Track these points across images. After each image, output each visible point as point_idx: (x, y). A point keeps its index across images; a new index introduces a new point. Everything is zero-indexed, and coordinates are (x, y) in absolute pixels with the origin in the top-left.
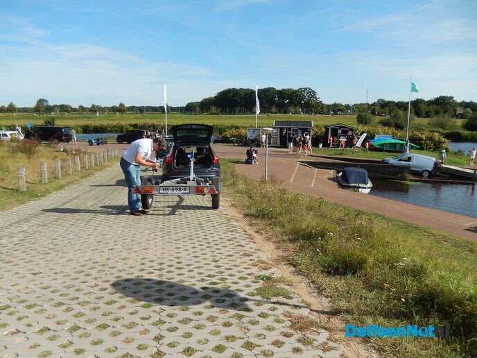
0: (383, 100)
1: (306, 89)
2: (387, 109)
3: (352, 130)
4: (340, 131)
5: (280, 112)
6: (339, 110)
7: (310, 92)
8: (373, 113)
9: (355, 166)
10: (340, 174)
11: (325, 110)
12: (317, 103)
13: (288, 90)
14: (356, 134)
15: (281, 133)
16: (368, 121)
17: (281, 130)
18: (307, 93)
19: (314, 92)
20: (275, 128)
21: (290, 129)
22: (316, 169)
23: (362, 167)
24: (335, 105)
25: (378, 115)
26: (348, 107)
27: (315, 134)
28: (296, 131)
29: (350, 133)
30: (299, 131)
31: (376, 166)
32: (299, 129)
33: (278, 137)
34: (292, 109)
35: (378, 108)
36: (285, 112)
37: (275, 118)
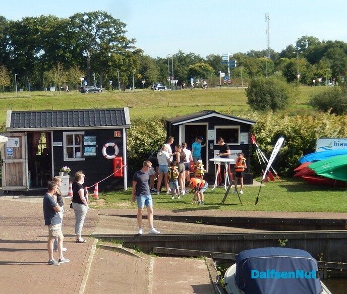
0: (311, 41)
1: (95, 15)
2: (326, 65)
3: (246, 128)
4: (211, 135)
5: (22, 86)
6: (193, 73)
7: (107, 25)
8: (290, 76)
9: (273, 242)
10: (232, 271)
11: (154, 74)
12: (128, 56)
13: (42, 21)
14: (261, 141)
15: (32, 148)
16: (278, 101)
17: (32, 138)
18: (99, 27)
19: (118, 25)
20: (11, 134)
21: (58, 136)
22: (153, 260)
23: (294, 243)
24: (181, 59)
25: (303, 81)
26: (216, 62)
27: (135, 148)
28: (79, 140)
29: (243, 138)
30: (89, 141)
31: (335, 239)
32: (88, 133)
33: (25, 161)
34: (56, 75)
35: (300, 63)
36: (38, 87)
37: (10, 105)
